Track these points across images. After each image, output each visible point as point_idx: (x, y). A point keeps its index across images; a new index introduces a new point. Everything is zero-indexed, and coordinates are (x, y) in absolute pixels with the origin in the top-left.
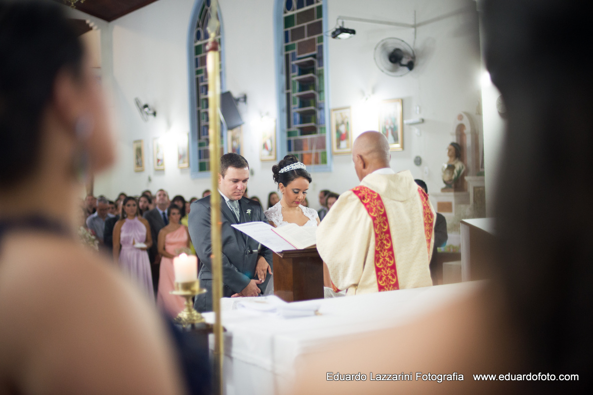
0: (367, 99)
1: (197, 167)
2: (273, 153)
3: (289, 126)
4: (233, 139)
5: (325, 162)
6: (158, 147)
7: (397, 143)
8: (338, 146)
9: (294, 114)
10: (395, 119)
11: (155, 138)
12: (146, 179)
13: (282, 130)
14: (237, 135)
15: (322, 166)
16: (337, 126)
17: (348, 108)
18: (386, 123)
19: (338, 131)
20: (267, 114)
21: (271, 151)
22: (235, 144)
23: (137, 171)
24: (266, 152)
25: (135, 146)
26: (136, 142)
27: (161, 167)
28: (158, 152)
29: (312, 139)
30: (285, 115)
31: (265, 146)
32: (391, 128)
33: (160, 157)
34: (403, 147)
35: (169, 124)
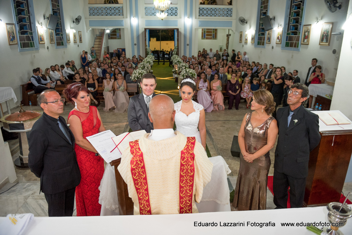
0: (318, 22)
1: (257, 43)
2: (280, 41)
3: (288, 31)
4: (269, 34)
5: (298, 47)
6: (246, 35)
7: (327, 43)
8: (304, 41)
9: (290, 26)
10: (328, 32)
11: (246, 31)
12: (242, 46)
13: (285, 32)
14: (270, 33)
15: (297, 48)
16: (305, 32)
17: (310, 25)
18: (324, 33)
19: (305, 35)
20: (281, 25)
21: (280, 40)
22: (269, 36)
23: (240, 42)
24: (278, 40)
25: (240, 33)
26: (241, 32)
27: (246, 42)
28: (246, 36)
29: (295, 37)
30: (287, 26)
31: (278, 38)
32: (325, 35)
33: (247, 38)
34: (329, 45)
35: (250, 27)
